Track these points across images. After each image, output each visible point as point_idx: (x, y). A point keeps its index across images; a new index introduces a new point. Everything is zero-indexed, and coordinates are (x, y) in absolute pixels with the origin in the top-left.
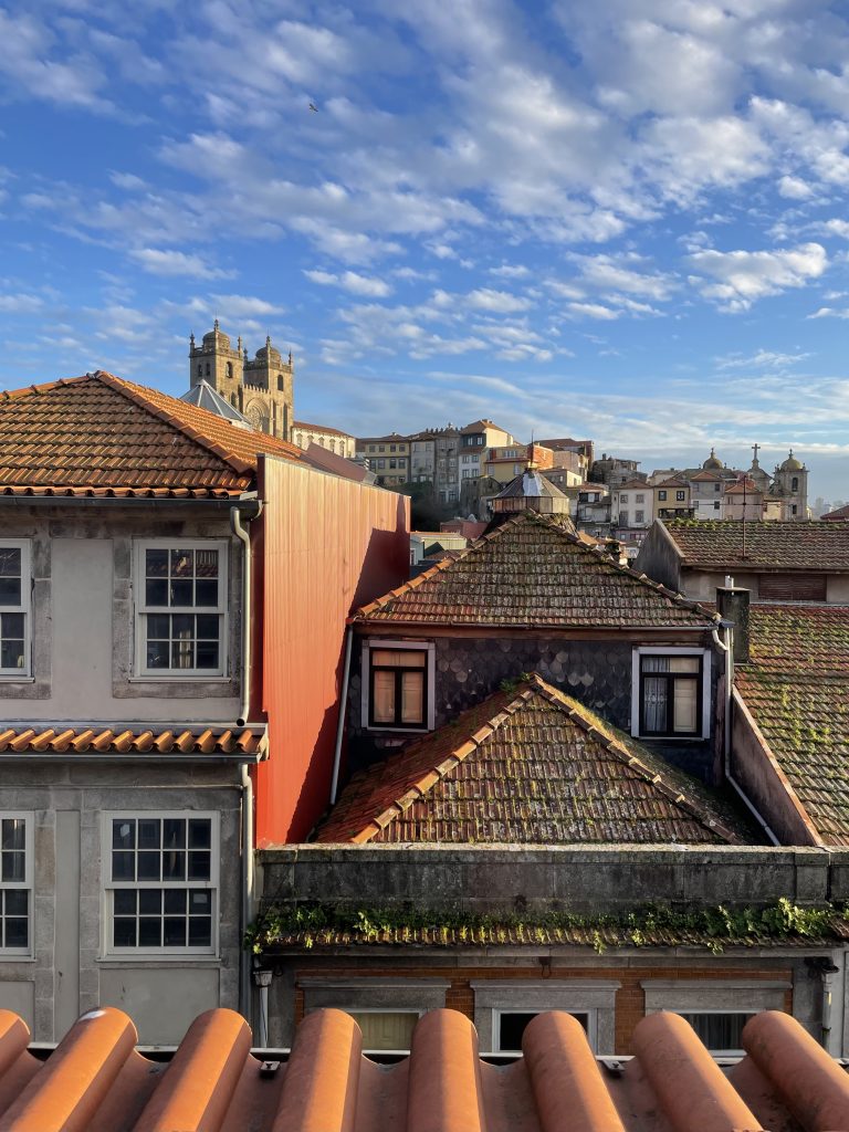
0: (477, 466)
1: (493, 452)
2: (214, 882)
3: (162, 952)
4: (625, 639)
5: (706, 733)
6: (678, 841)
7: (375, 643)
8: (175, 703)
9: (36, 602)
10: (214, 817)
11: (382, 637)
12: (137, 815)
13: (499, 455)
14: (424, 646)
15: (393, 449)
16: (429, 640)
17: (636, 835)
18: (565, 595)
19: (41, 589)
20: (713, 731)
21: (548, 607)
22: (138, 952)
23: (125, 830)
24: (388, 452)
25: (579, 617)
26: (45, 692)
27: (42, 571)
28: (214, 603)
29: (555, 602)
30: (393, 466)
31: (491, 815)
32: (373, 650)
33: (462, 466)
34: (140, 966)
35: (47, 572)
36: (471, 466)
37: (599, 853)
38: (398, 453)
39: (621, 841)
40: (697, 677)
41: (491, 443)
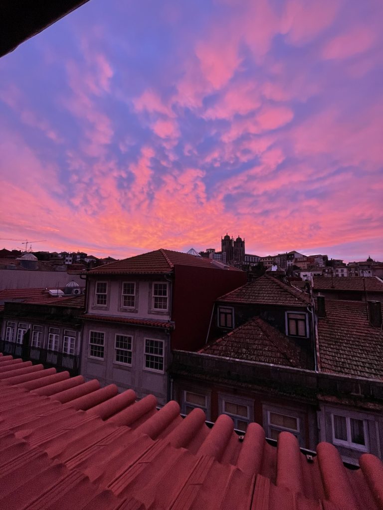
0: (292, 263)
1: (296, 259)
2: (163, 356)
3: (153, 370)
4: (284, 308)
5: (308, 336)
6: (280, 364)
7: (220, 307)
8: (158, 316)
9: (136, 294)
10: (163, 341)
11: (222, 305)
12: (150, 339)
13: (298, 260)
14: (232, 308)
15: (269, 259)
16: (233, 306)
17: (269, 361)
18: (269, 296)
19: (137, 291)
20: (310, 336)
21: (264, 299)
22: (149, 369)
23: (148, 342)
24: (268, 260)
25: (270, 302)
26: (137, 312)
27: (137, 288)
28: (166, 295)
29: (266, 298)
30: (269, 263)
31: (232, 350)
32: (220, 308)
33: (288, 263)
34: (149, 372)
35: (138, 288)
36: (290, 263)
37: (249, 363)
38: (270, 260)
39: (264, 362)
40: (305, 320)
41: (295, 257)
